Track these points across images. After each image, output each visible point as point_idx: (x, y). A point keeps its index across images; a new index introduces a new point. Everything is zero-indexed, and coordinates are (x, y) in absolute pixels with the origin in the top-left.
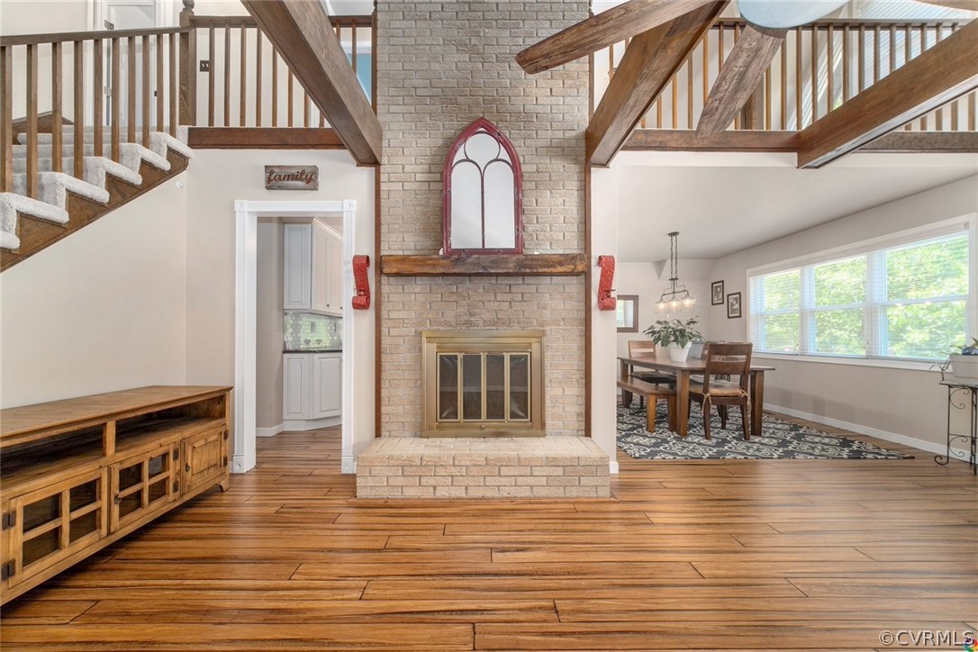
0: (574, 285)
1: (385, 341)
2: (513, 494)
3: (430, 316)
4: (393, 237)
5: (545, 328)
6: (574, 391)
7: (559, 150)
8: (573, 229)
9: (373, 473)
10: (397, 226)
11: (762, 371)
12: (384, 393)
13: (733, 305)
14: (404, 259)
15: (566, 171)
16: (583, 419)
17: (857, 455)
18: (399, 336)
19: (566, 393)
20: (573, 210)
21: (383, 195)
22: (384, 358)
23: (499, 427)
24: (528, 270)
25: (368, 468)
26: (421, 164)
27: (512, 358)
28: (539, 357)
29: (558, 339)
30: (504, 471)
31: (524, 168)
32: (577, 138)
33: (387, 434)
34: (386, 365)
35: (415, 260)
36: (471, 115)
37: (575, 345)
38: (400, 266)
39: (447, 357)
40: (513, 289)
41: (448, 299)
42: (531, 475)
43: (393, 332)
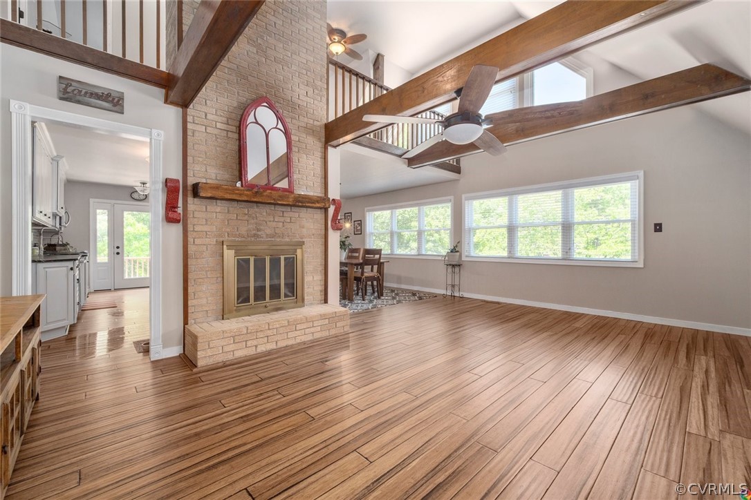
0: (319, 215)
1: (191, 249)
2: (303, 340)
3: (228, 230)
4: (197, 168)
5: (304, 240)
6: (319, 277)
7: (310, 130)
8: (318, 182)
9: (211, 345)
10: (201, 159)
11: (383, 263)
12: (190, 290)
13: (357, 227)
14: (217, 187)
15: (315, 144)
16: (323, 293)
17: (420, 298)
18: (203, 245)
19: (315, 279)
20: (318, 170)
21: (189, 133)
22: (190, 261)
23: (279, 304)
24: (300, 204)
25: (207, 343)
26: (221, 116)
27: (285, 259)
28: (301, 258)
29: (310, 247)
30: (299, 327)
31: (293, 137)
32: (320, 126)
33: (193, 321)
34: (191, 268)
35: (226, 189)
36: (257, 92)
37: (320, 250)
38: (214, 192)
39: (243, 260)
40: (285, 214)
41: (241, 218)
42: (313, 327)
43: (197, 241)
